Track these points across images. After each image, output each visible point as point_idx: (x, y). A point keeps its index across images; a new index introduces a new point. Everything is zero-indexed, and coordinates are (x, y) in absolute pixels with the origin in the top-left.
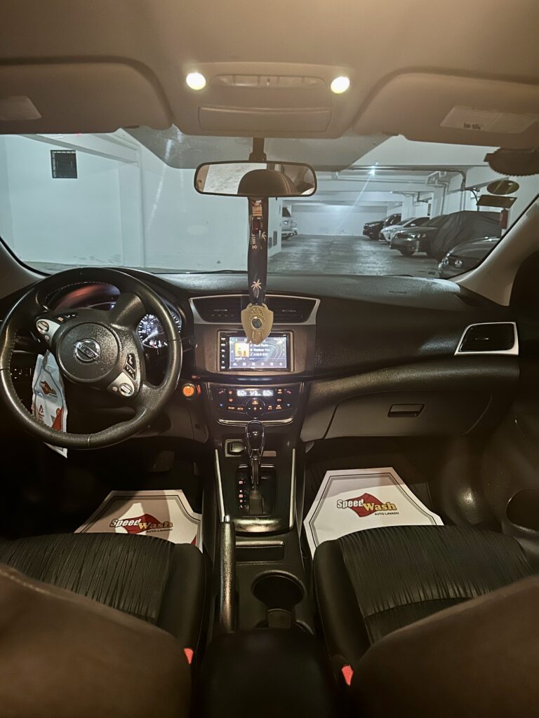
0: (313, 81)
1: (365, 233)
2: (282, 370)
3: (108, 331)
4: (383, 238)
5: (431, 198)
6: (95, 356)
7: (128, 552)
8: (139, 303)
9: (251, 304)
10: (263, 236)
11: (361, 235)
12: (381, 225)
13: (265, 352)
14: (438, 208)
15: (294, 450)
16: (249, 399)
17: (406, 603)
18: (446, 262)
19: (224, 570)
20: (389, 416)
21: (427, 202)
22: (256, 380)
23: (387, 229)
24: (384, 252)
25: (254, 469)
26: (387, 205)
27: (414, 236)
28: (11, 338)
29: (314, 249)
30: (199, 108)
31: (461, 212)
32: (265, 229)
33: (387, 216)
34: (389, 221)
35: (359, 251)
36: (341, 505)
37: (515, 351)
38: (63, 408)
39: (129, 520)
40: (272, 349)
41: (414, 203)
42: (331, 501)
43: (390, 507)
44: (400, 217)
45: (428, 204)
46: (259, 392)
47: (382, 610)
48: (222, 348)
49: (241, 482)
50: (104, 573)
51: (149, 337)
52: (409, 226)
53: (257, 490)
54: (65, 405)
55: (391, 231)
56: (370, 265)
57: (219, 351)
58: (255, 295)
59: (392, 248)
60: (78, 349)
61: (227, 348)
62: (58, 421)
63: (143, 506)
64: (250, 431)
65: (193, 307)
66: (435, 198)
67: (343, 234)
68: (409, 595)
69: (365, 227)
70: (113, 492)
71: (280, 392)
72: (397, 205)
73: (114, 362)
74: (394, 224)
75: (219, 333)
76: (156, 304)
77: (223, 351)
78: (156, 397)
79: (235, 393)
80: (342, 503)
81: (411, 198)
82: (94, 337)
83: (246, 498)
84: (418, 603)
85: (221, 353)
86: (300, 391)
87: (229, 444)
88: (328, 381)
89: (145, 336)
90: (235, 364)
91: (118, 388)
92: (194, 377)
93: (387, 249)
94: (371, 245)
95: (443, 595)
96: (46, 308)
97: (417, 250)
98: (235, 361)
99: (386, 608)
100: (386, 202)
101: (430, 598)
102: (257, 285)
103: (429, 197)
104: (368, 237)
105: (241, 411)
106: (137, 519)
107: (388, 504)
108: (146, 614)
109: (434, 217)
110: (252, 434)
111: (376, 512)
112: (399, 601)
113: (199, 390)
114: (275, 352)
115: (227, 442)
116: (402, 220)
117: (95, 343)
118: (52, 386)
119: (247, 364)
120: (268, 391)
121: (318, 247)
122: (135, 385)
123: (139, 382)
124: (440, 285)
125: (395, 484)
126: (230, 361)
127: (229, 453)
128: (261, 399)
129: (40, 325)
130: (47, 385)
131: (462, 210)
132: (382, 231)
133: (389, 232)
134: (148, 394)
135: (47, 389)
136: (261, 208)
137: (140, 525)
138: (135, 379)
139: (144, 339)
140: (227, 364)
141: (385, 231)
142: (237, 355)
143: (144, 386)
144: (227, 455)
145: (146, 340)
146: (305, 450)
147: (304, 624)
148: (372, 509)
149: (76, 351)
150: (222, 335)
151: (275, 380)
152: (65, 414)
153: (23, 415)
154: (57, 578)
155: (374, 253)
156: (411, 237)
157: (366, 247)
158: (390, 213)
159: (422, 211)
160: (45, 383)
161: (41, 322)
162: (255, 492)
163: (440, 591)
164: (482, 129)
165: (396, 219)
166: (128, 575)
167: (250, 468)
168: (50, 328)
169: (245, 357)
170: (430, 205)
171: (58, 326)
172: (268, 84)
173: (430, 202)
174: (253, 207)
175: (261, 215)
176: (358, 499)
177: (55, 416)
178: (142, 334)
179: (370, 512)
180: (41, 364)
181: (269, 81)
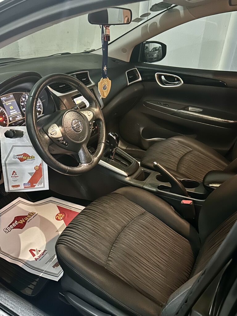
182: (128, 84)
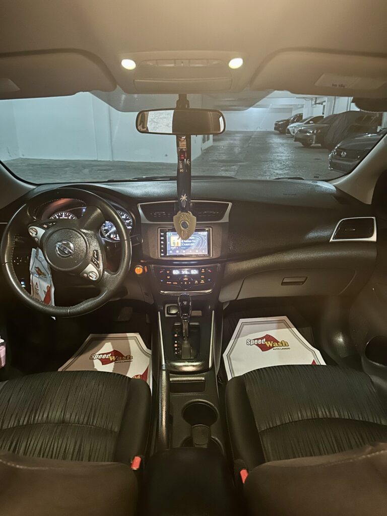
0: (215, 62)
1: (275, 129)
2: (204, 256)
3: (79, 234)
4: (289, 132)
5: (325, 102)
6: (70, 253)
7: (99, 386)
8: (100, 214)
9: (180, 212)
10: (188, 162)
11: (273, 130)
12: (288, 122)
13: (192, 242)
14: (330, 109)
15: (213, 312)
16: (181, 276)
17: (288, 421)
18: (335, 153)
19: (161, 404)
20: (282, 284)
21: (322, 104)
22: (186, 263)
23: (292, 125)
24: (290, 144)
25: (185, 327)
26: (293, 107)
27: (311, 132)
28: (12, 240)
29: (237, 142)
30: (134, 80)
31: (347, 112)
32: (189, 157)
33: (292, 115)
34: (294, 119)
35: (271, 143)
36: (249, 343)
37: (374, 238)
38: (51, 285)
39: (103, 354)
40: (197, 240)
41: (312, 105)
42: (242, 340)
43: (284, 344)
44: (302, 116)
45: (322, 106)
46: (188, 271)
47: (271, 426)
48: (161, 240)
49: (176, 335)
50: (83, 401)
51: (110, 232)
52: (308, 123)
53: (187, 340)
54: (52, 283)
55: (295, 127)
56: (279, 154)
57: (159, 242)
58: (183, 205)
59: (295, 141)
60: (58, 248)
61: (165, 240)
62: (48, 294)
63: (112, 344)
64: (181, 301)
65: (140, 211)
66: (328, 101)
67: (259, 130)
68: (291, 416)
69: (276, 124)
70: (91, 335)
71: (203, 271)
72: (299, 107)
73: (83, 256)
74: (297, 121)
75: (159, 229)
76: (112, 214)
77: (162, 242)
78: (114, 280)
79: (171, 272)
80: (250, 341)
81: (310, 101)
82: (70, 239)
83: (180, 347)
84: (297, 421)
85: (161, 244)
86: (217, 270)
87: (168, 307)
88: (238, 262)
89: (107, 231)
90: (171, 252)
91: (87, 275)
92: (142, 261)
93: (292, 141)
94: (280, 138)
95: (315, 416)
96: (35, 218)
97: (314, 142)
98: (171, 250)
99: (275, 425)
100: (292, 105)
101: (306, 418)
102: (184, 198)
103: (323, 101)
104: (278, 132)
105: (175, 284)
106: (109, 353)
107: (283, 342)
108: (111, 429)
109: (327, 116)
110: (182, 303)
111: (274, 348)
112: (283, 421)
113: (146, 270)
114: (199, 242)
115: (166, 306)
116: (303, 118)
117: (70, 243)
118: (43, 271)
119: (179, 252)
120: (195, 270)
121: (240, 140)
122: (99, 272)
123: (102, 271)
124: (321, 187)
125: (288, 328)
126: (167, 249)
127: (168, 314)
128: (190, 276)
129: (31, 230)
130: (39, 269)
131: (348, 110)
132: (288, 127)
133: (293, 128)
134: (108, 279)
135: (39, 272)
136: (185, 143)
137: (111, 358)
138: (99, 268)
139: (106, 233)
140: (165, 252)
141: (291, 127)
142: (172, 245)
143: (105, 273)
144: (167, 315)
145: (108, 234)
146: (222, 307)
147: (217, 439)
148: (271, 345)
149: (57, 249)
150: (161, 231)
151: (200, 262)
152: (53, 290)
153: (23, 294)
154: (51, 404)
155: (283, 145)
156: (310, 133)
157: (276, 140)
158: (294, 113)
159: (318, 111)
160: (38, 268)
161: (32, 229)
162: (186, 342)
163: (313, 413)
164: (346, 87)
165: (299, 118)
166: (99, 402)
167: (182, 325)
168: (38, 232)
169: (178, 247)
170: (324, 106)
171: (44, 231)
172: (182, 65)
173: (324, 104)
174: (180, 142)
175: (185, 147)
176: (262, 339)
177: (47, 291)
178: (105, 230)
179: (270, 348)
180: (35, 255)
181: (182, 62)
182: (331, 240)
